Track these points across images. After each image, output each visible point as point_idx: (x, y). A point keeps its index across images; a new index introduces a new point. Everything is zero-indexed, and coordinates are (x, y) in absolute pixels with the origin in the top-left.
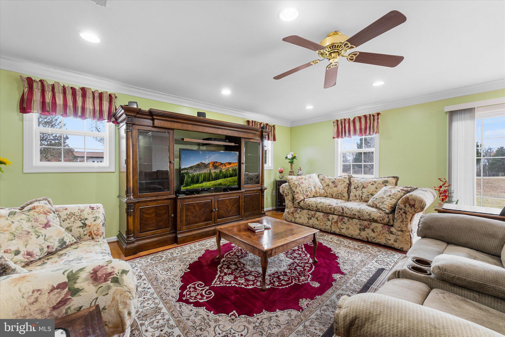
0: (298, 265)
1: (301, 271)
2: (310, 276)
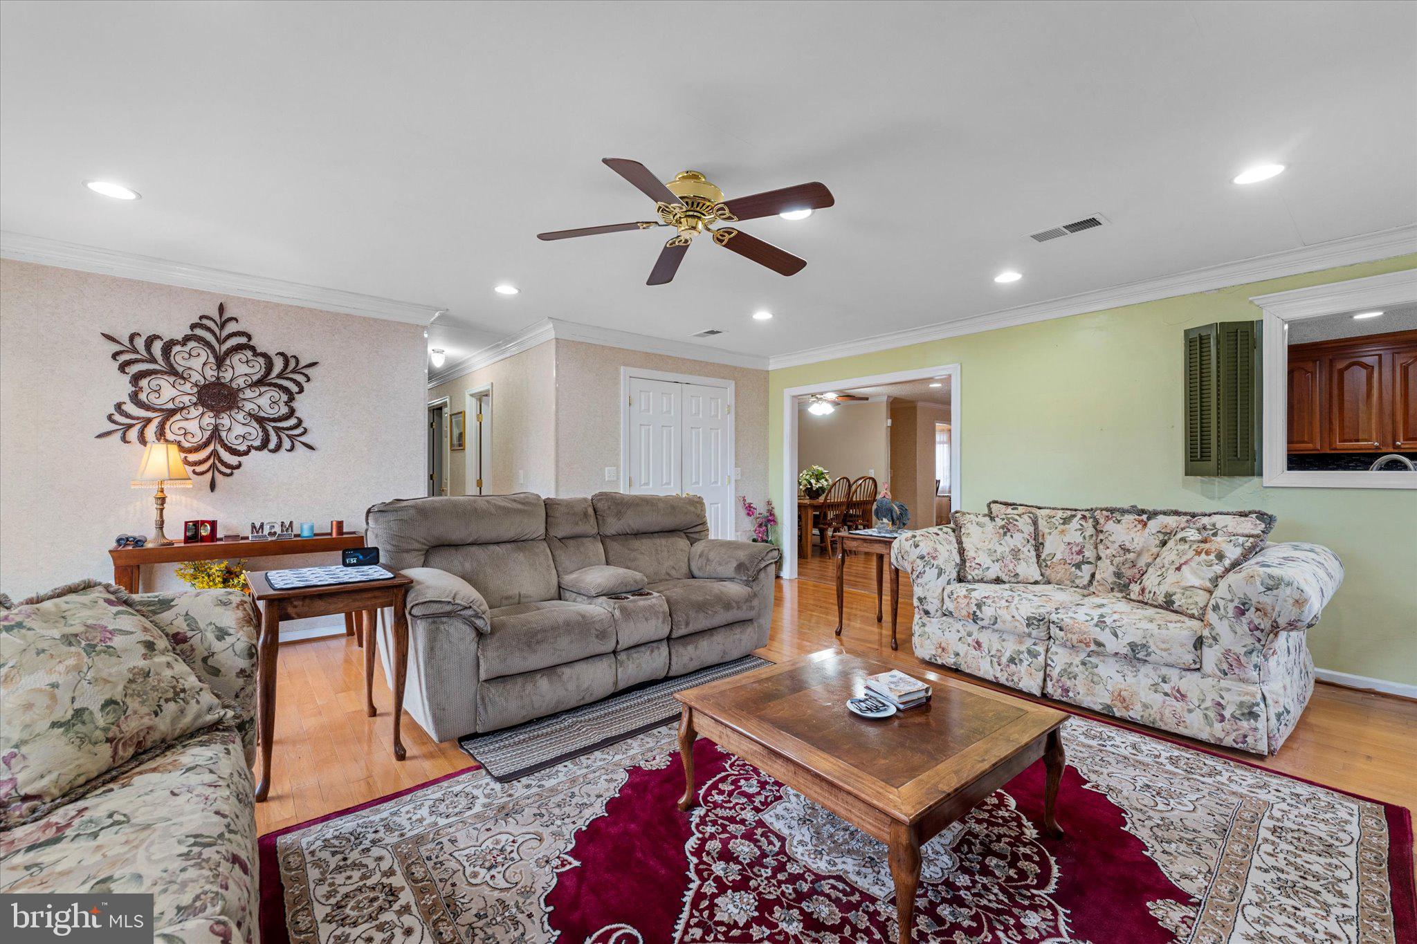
0: (750, 797)
1: (747, 779)
2: (727, 766)
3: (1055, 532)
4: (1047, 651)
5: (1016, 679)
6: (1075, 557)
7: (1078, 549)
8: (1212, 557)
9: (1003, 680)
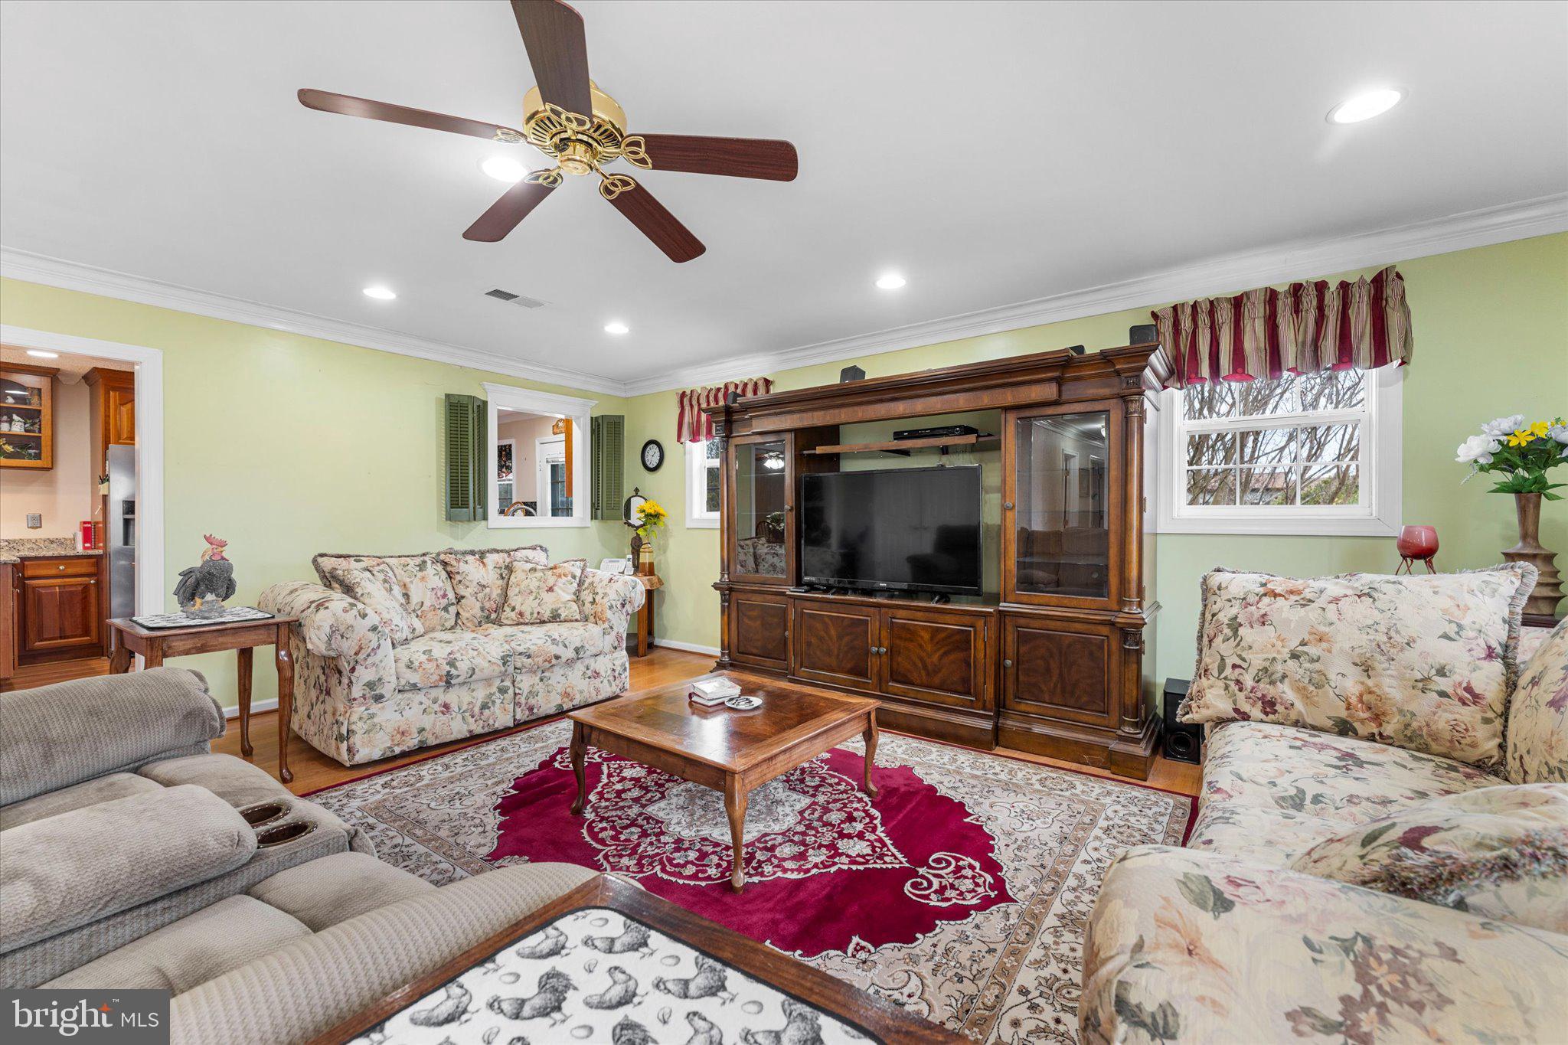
3: (416, 581)
4: (514, 682)
5: (491, 722)
6: (442, 601)
7: (442, 592)
8: (570, 578)
9: (479, 730)
